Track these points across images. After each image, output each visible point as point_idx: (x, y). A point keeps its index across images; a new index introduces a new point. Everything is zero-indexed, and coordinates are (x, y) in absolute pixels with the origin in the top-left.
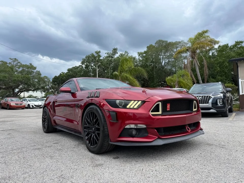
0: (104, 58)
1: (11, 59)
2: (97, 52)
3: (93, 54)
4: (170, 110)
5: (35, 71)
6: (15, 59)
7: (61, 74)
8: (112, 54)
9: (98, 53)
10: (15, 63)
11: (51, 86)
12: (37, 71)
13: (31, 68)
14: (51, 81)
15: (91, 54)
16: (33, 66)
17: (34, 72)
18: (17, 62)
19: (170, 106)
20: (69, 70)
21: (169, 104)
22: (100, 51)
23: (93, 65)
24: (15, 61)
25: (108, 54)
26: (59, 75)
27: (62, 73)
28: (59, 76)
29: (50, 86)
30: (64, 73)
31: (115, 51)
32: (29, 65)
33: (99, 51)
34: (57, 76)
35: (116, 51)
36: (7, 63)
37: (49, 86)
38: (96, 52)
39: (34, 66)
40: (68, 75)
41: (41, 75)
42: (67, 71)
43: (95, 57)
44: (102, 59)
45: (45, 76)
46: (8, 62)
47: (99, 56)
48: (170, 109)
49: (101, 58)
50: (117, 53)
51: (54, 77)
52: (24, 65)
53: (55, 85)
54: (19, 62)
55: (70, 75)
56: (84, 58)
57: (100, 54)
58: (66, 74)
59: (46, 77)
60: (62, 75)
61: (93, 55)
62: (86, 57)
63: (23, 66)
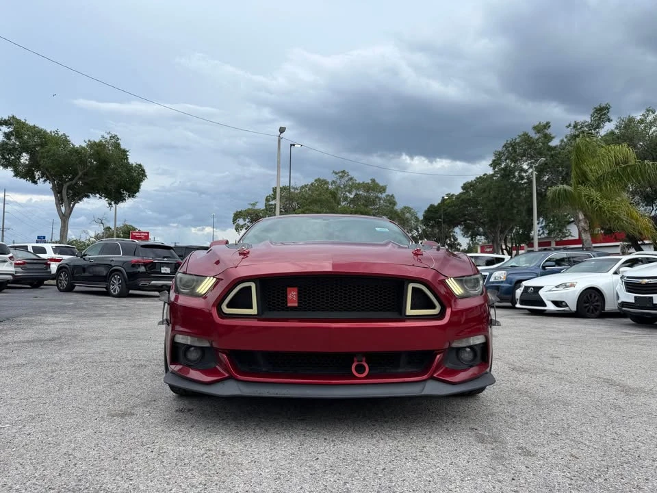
0: (565, 140)
1: (336, 173)
2: (537, 126)
3: (525, 134)
4: (299, 306)
5: (384, 195)
6: (343, 172)
7: (443, 200)
8: (590, 126)
9: (542, 129)
10: (344, 181)
11: (424, 230)
12: (388, 195)
13: (373, 190)
14: (421, 218)
15: (521, 133)
16: (377, 184)
17: (380, 199)
18: (347, 179)
19: (299, 293)
20: (466, 187)
21: (296, 289)
22: (548, 123)
23: (525, 166)
24: (342, 177)
25: (575, 127)
26: (440, 201)
27: (447, 195)
28: (439, 204)
29: (420, 230)
30: (453, 195)
31: (602, 113)
32: (370, 182)
33: (545, 123)
34: (436, 204)
35: (605, 114)
36: (326, 183)
37: (418, 231)
38: (534, 128)
39: (381, 184)
40: (463, 200)
41: (394, 204)
42: (461, 191)
43: (533, 143)
44: (555, 147)
45: (405, 208)
46: (330, 181)
47: (548, 138)
48: (299, 303)
49: (555, 143)
50: (609, 120)
51: (429, 208)
52: (359, 184)
53: (432, 227)
54: (351, 179)
55: (469, 200)
56: (498, 150)
57: (548, 131)
58: (458, 197)
59: (407, 209)
60: (448, 201)
61: (526, 138)
62: (505, 145)
63: (358, 186)
